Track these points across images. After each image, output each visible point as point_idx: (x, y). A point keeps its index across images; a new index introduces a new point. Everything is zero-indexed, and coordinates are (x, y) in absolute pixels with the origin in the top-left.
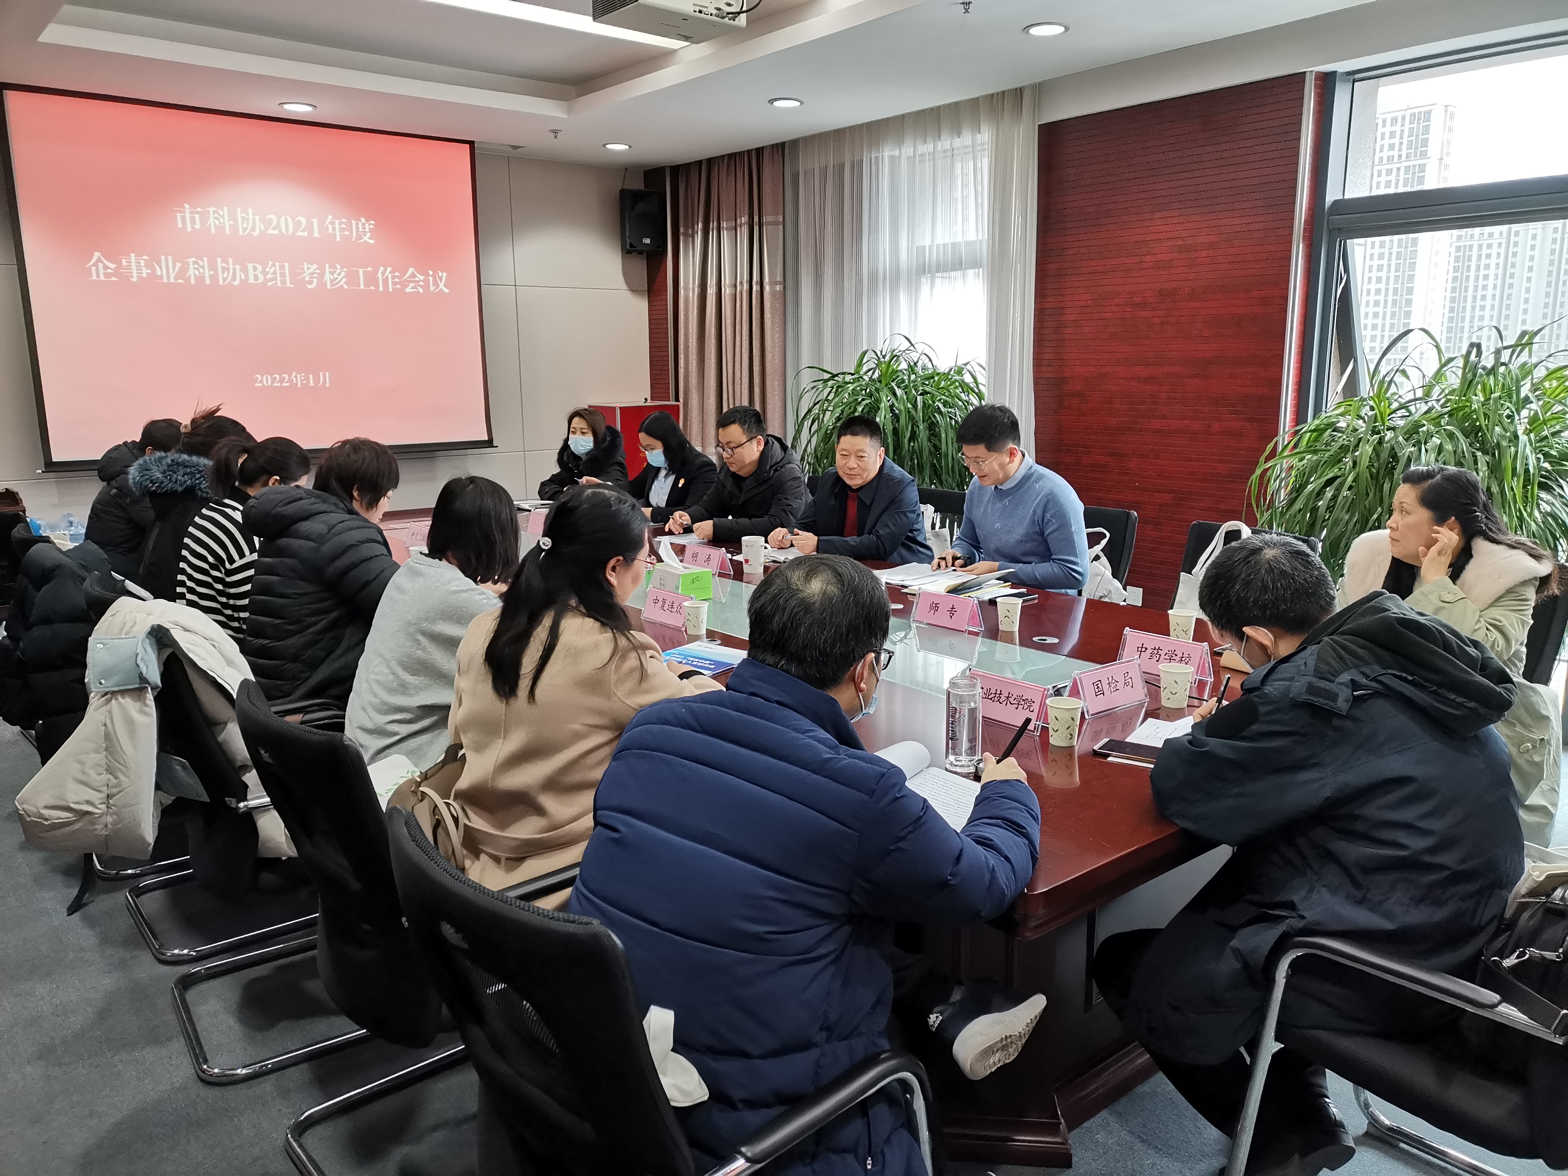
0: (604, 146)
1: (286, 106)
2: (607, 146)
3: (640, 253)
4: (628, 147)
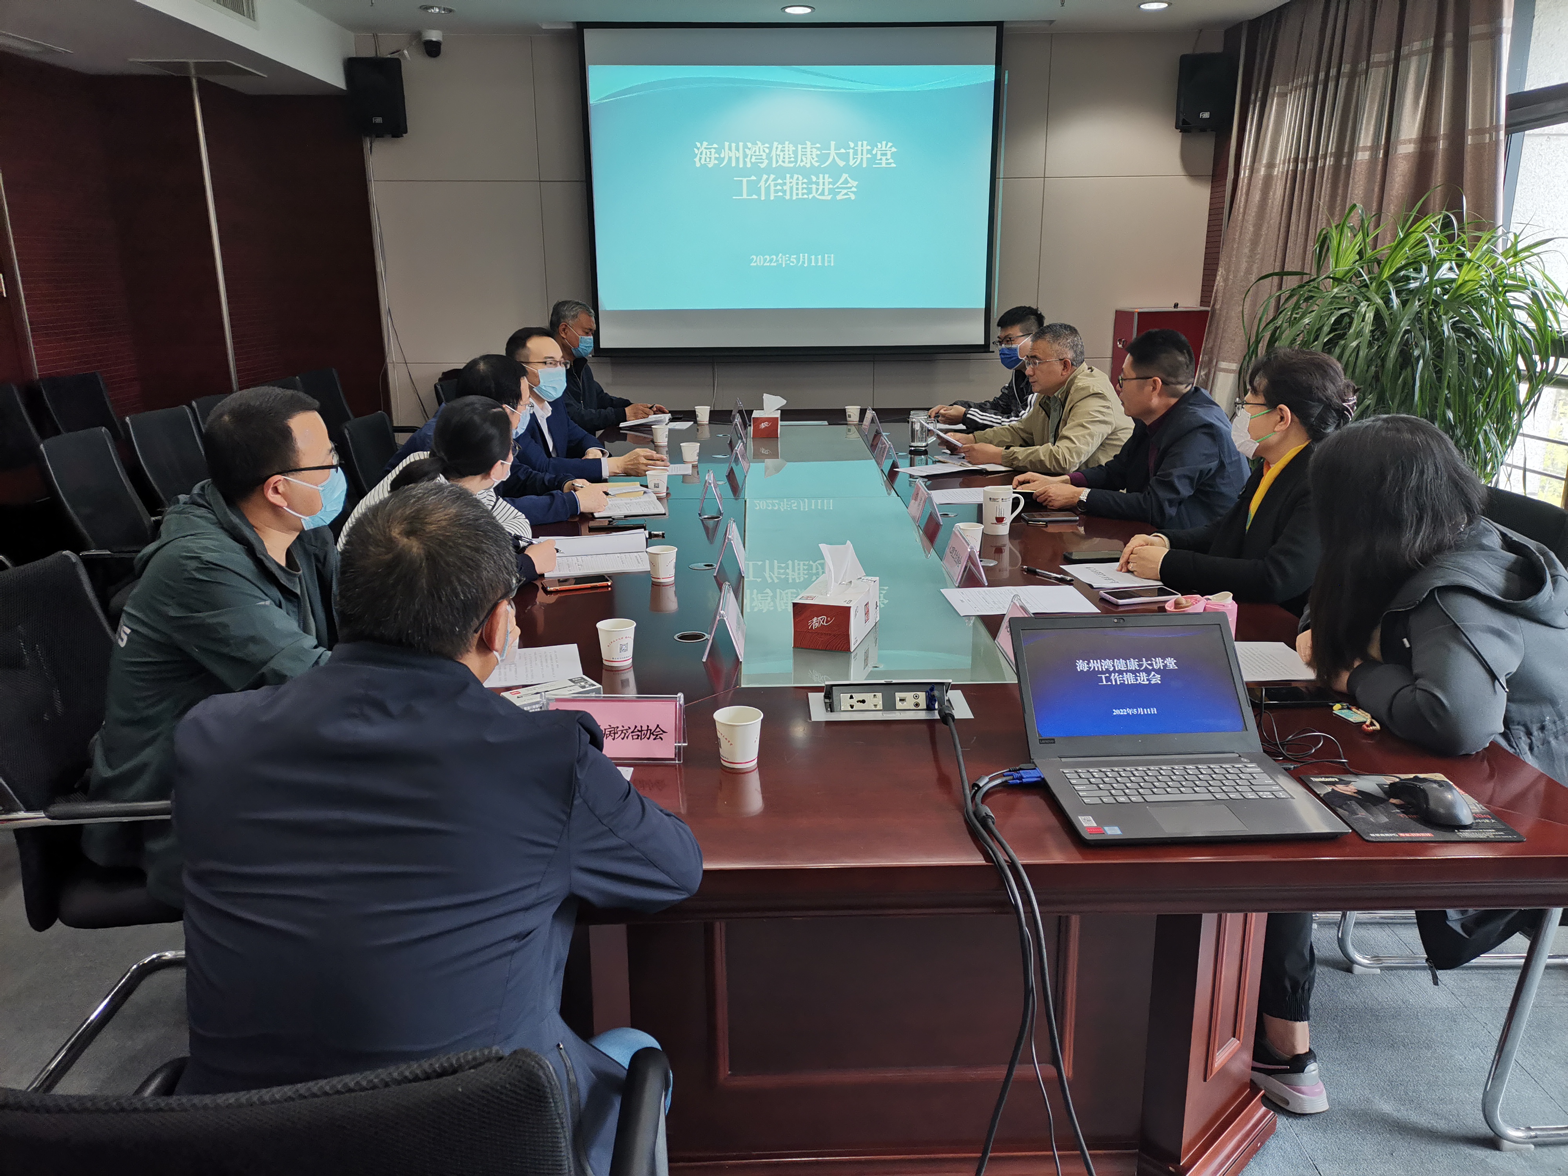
0: (1138, 7)
1: (788, 10)
2: (1142, 6)
3: (1203, 130)
4: (1166, 5)
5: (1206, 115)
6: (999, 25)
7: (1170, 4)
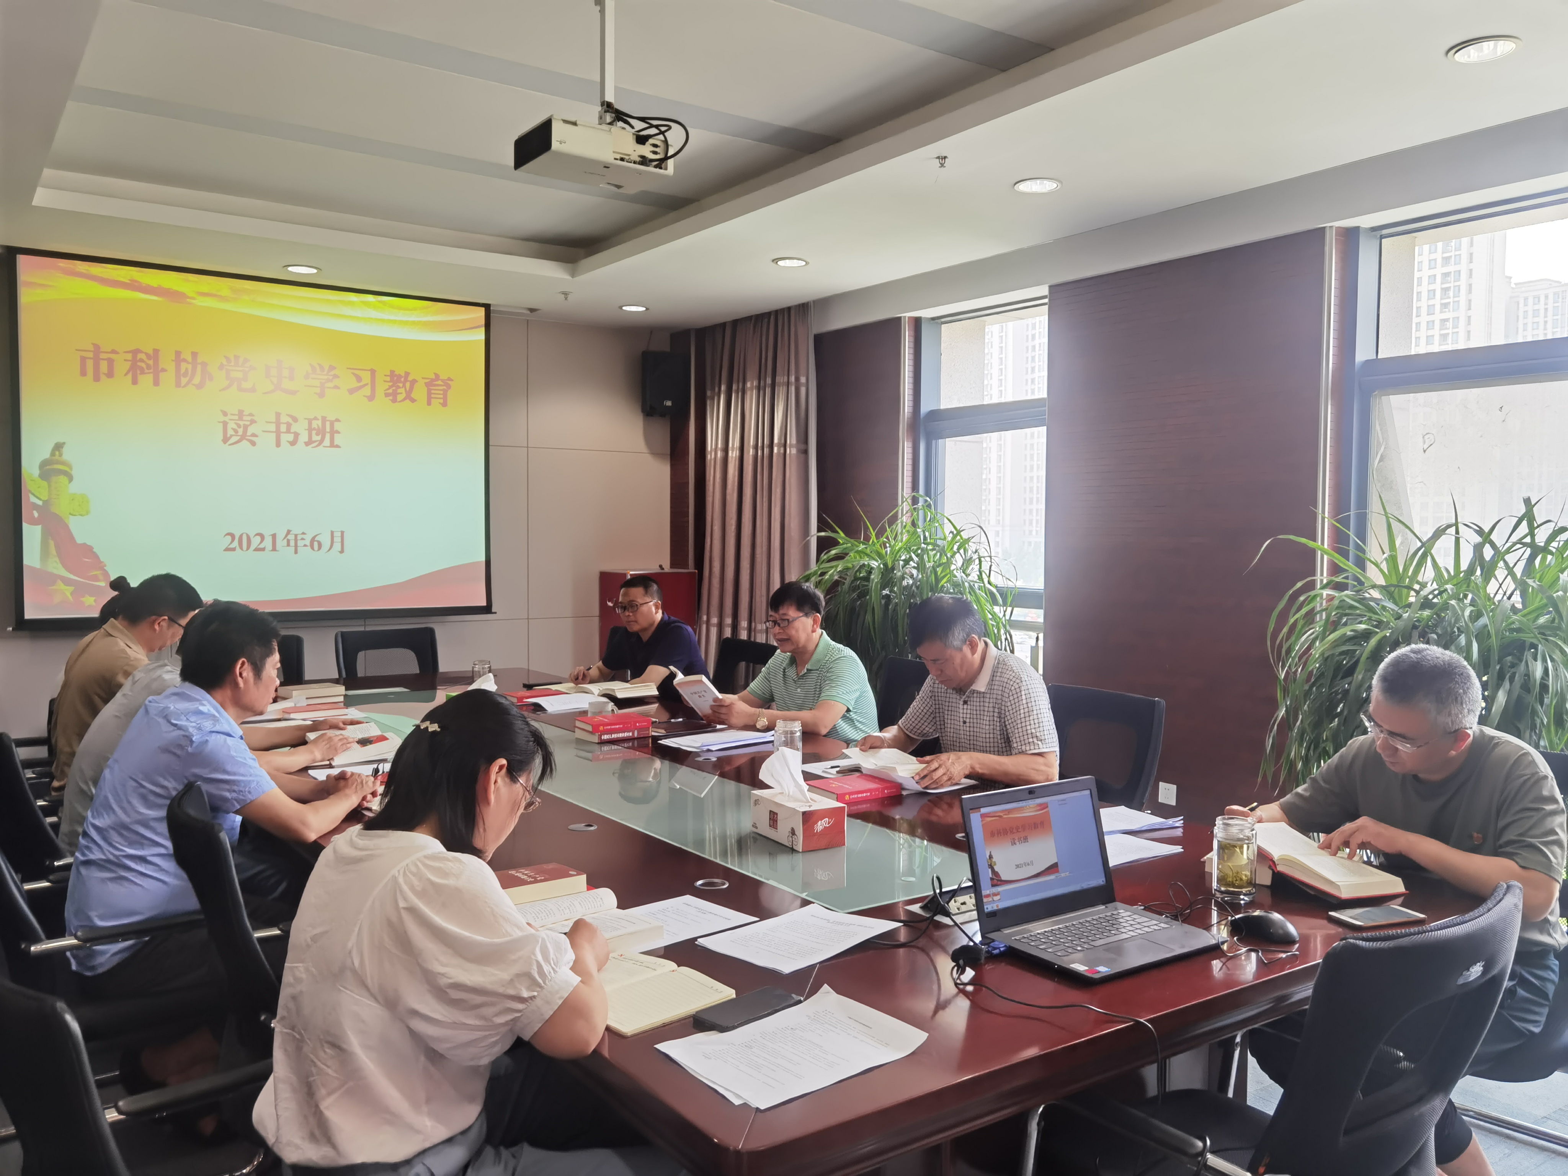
0: (621, 307)
1: (290, 269)
2: (624, 308)
3: (662, 416)
4: (644, 309)
5: (669, 403)
6: (487, 307)
7: (647, 309)
